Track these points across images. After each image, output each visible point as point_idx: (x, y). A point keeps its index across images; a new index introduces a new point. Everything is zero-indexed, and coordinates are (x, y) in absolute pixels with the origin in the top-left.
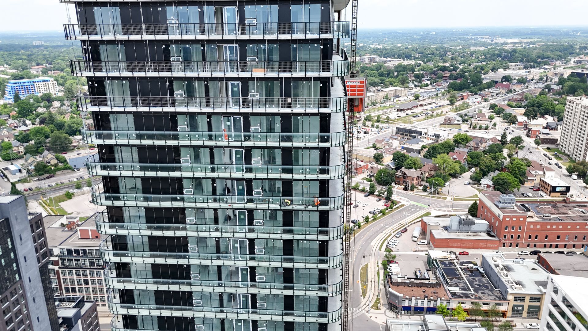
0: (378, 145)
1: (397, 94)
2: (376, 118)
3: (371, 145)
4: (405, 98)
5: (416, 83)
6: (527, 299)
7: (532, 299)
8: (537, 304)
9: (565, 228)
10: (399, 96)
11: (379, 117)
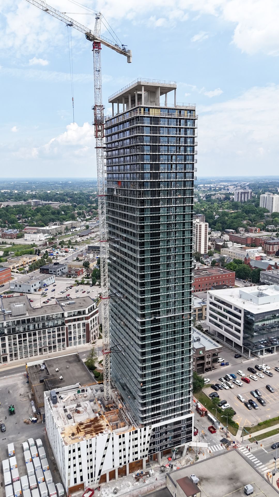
0: (80, 258)
1: (74, 226)
2: (67, 242)
3: (75, 259)
4: (80, 228)
5: (82, 218)
6: (197, 310)
7: (199, 310)
8: (201, 312)
9: (201, 281)
10: (75, 228)
11: (70, 241)
